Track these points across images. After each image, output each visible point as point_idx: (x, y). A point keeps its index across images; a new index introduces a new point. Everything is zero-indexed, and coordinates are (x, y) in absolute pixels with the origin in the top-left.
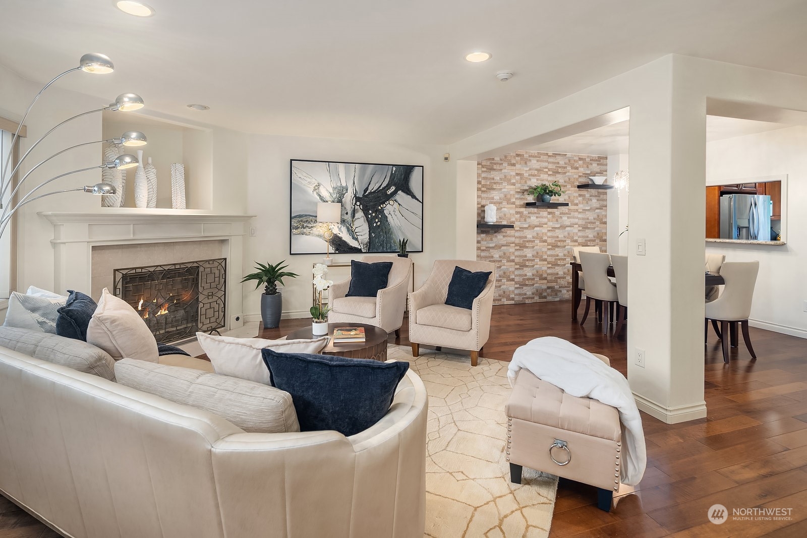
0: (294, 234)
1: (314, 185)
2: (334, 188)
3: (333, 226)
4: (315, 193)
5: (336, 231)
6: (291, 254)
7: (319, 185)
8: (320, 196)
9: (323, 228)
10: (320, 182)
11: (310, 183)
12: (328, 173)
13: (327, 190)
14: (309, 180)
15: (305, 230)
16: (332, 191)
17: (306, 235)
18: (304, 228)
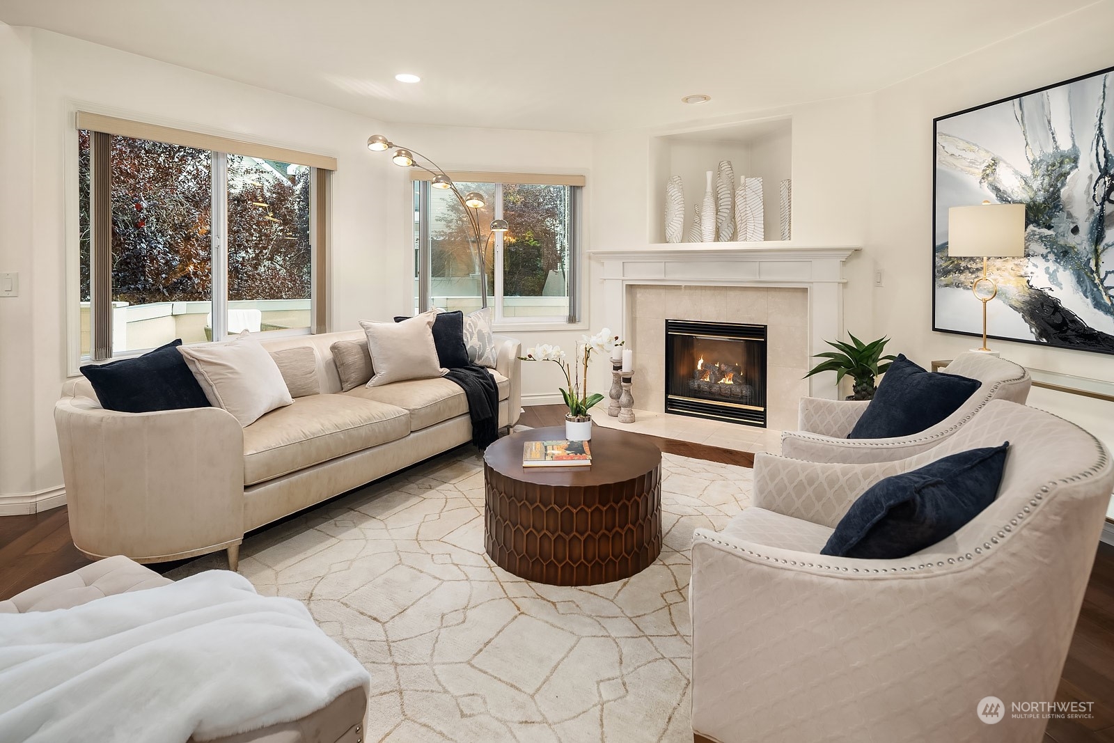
0: (940, 286)
1: (983, 167)
2: (1035, 164)
3: (1031, 269)
4: (985, 185)
5: (1040, 281)
6: (934, 329)
7: (995, 163)
8: (997, 190)
9: (1005, 274)
10: (997, 154)
11: (973, 162)
12: (1018, 128)
13: (1016, 172)
14: (971, 156)
15: (962, 277)
16: (1028, 172)
17: (966, 288)
18: (961, 272)
